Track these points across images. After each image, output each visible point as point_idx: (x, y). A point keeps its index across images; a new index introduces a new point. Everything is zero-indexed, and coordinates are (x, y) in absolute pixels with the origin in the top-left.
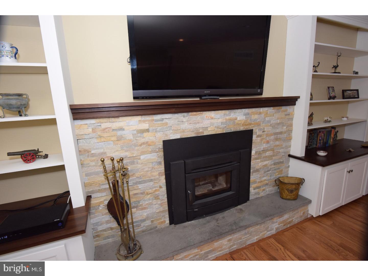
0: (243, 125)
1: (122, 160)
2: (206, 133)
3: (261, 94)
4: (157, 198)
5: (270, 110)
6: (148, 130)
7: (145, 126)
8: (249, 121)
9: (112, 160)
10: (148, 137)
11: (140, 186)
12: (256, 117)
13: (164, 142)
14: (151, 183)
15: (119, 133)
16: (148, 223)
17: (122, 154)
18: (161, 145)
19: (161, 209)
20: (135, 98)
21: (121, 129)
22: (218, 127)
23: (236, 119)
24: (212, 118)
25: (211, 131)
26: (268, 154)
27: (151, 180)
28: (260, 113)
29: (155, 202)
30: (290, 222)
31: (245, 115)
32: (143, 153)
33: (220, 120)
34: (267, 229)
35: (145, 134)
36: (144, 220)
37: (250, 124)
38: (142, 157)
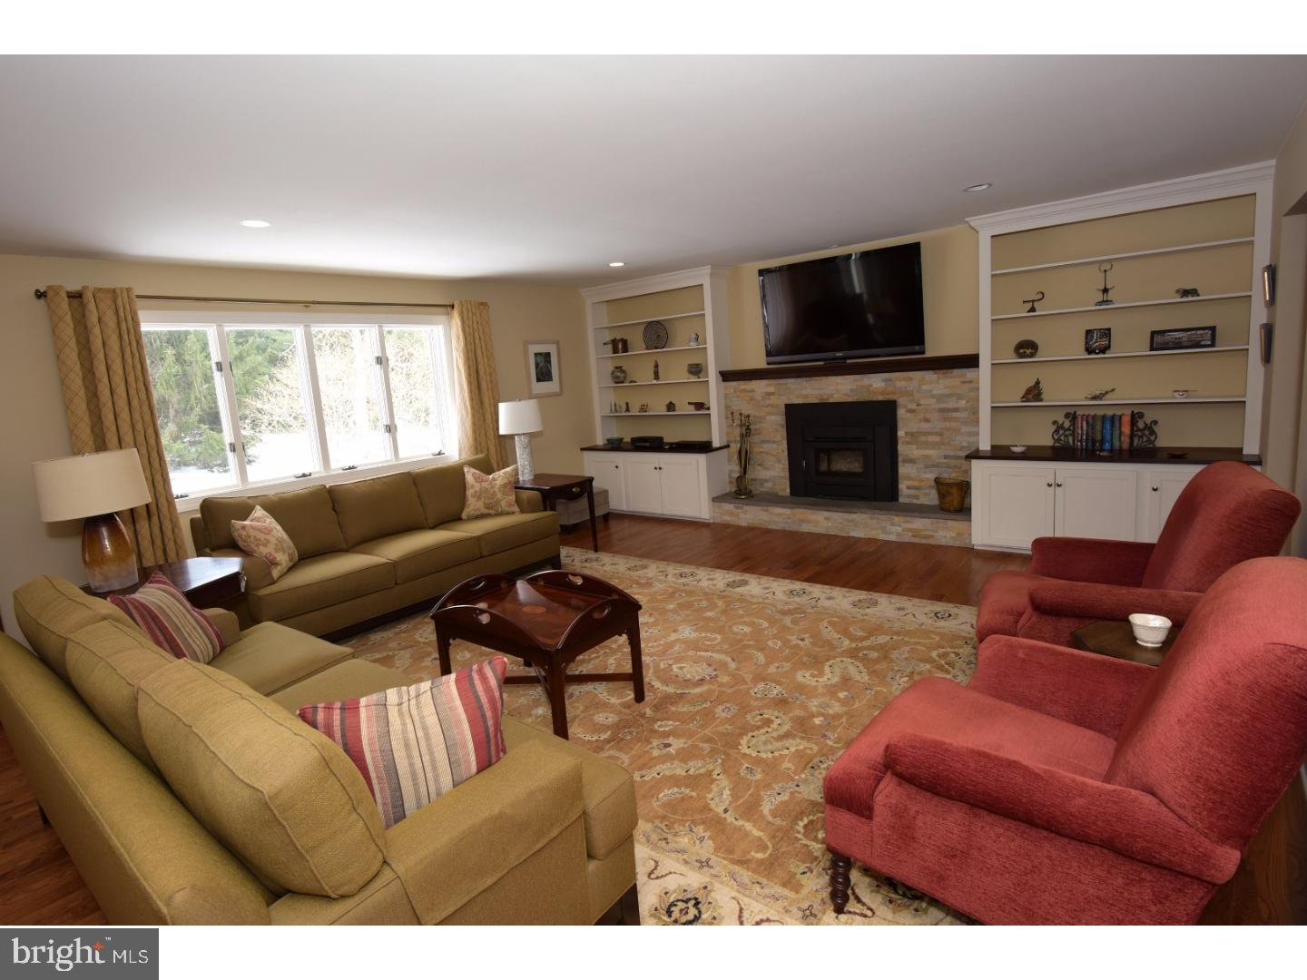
0: (882, 394)
1: (748, 416)
2: (831, 400)
3: (923, 353)
4: (779, 461)
5: (929, 376)
6: (773, 394)
7: (772, 389)
8: (891, 389)
9: (741, 414)
10: (773, 400)
11: (765, 446)
12: (903, 384)
13: (787, 406)
14: (775, 446)
15: (751, 394)
16: (769, 485)
17: (752, 413)
18: (783, 409)
19: (782, 474)
20: (768, 364)
21: (753, 391)
22: (845, 395)
23: (871, 385)
24: (838, 384)
25: (837, 398)
26: (931, 439)
27: (774, 442)
28: (911, 379)
29: (777, 465)
30: (927, 537)
31: (885, 381)
32: (769, 414)
33: (849, 387)
34: (884, 530)
35: (772, 397)
36: (766, 481)
37: (893, 393)
38: (768, 418)
